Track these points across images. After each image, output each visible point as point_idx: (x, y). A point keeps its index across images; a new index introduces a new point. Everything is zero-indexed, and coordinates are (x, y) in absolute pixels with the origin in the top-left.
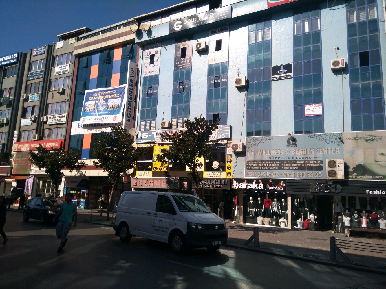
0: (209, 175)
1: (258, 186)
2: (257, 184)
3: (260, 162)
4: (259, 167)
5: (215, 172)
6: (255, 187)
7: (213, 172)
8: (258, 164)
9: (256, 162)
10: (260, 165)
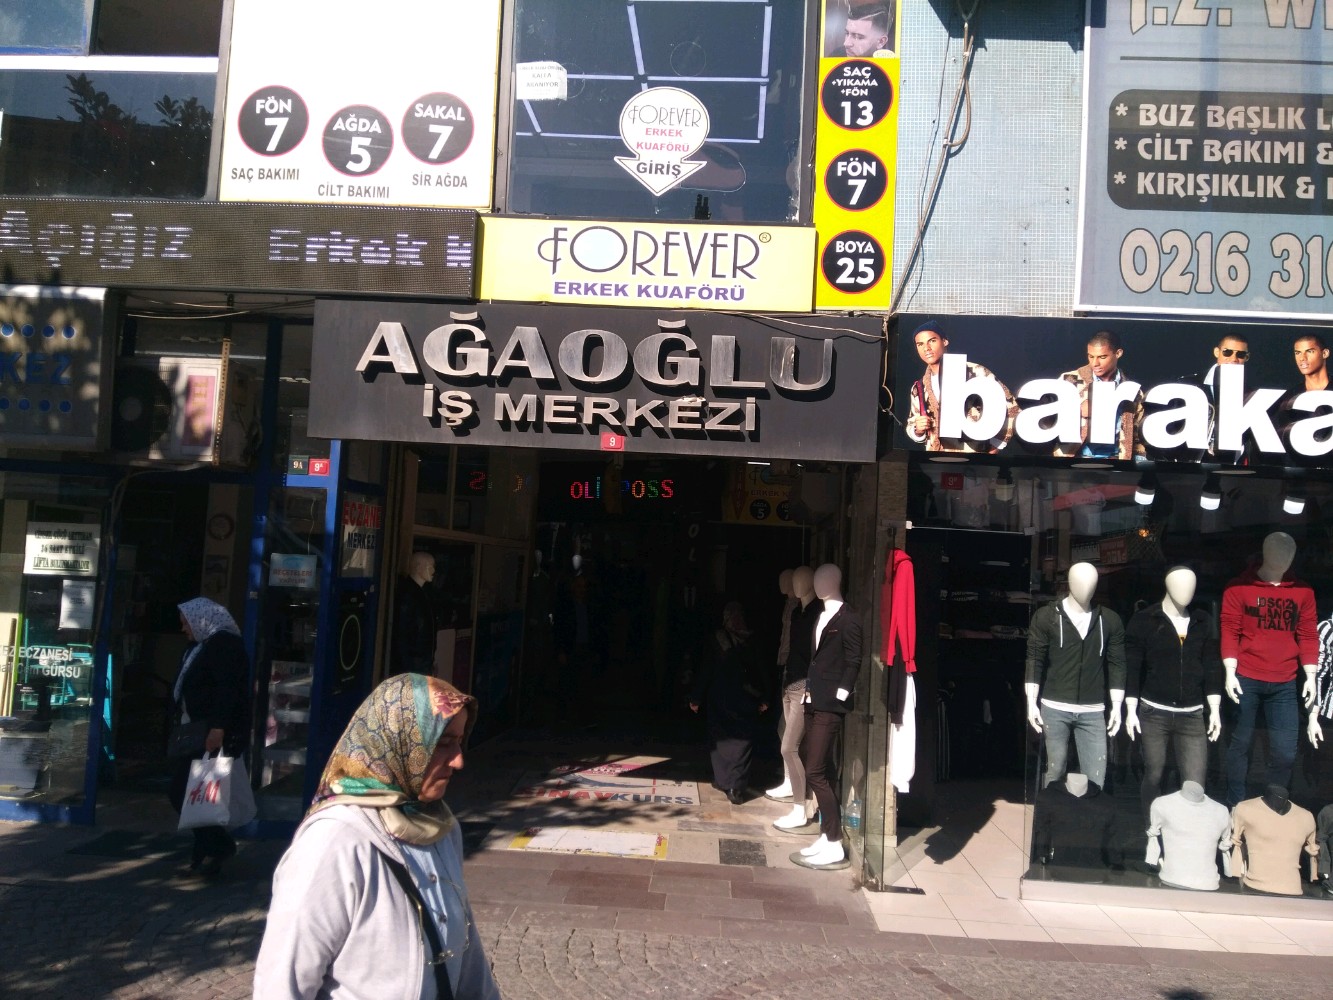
0: (568, 272)
1: (1283, 417)
2: (1268, 396)
3: (1294, 119)
4: (1289, 172)
5: (659, 230)
6: (1248, 437)
7: (627, 228)
8: (1265, 135)
9: (1234, 118)
10: (1294, 152)
